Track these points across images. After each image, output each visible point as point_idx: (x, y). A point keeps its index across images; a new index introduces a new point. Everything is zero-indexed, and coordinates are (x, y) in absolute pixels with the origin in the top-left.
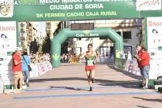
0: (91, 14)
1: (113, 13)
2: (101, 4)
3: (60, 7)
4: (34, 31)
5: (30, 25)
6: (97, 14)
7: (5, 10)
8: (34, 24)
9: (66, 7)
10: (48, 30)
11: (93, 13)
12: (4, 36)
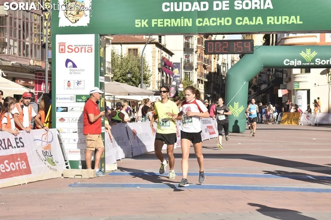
0: (246, 21)
1: (295, 20)
3: (184, 6)
9: (196, 6)
11: (251, 20)
12: (70, 64)
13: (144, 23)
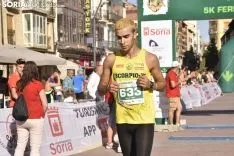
4: (189, 35)
5: (184, 25)
8: (190, 24)
10: (212, 32)
12: (153, 44)
13: (211, 10)
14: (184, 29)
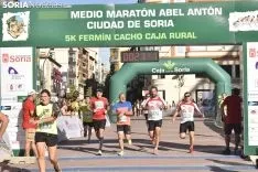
0: (153, 36)
1: (191, 36)
2: (170, 21)
3: (104, 25)
4: (90, 62)
5: (85, 52)
6: (163, 36)
7: (15, 29)
8: (92, 51)
9: (114, 25)
10: (113, 60)
11: (157, 35)
12: (12, 71)
14: (85, 56)
